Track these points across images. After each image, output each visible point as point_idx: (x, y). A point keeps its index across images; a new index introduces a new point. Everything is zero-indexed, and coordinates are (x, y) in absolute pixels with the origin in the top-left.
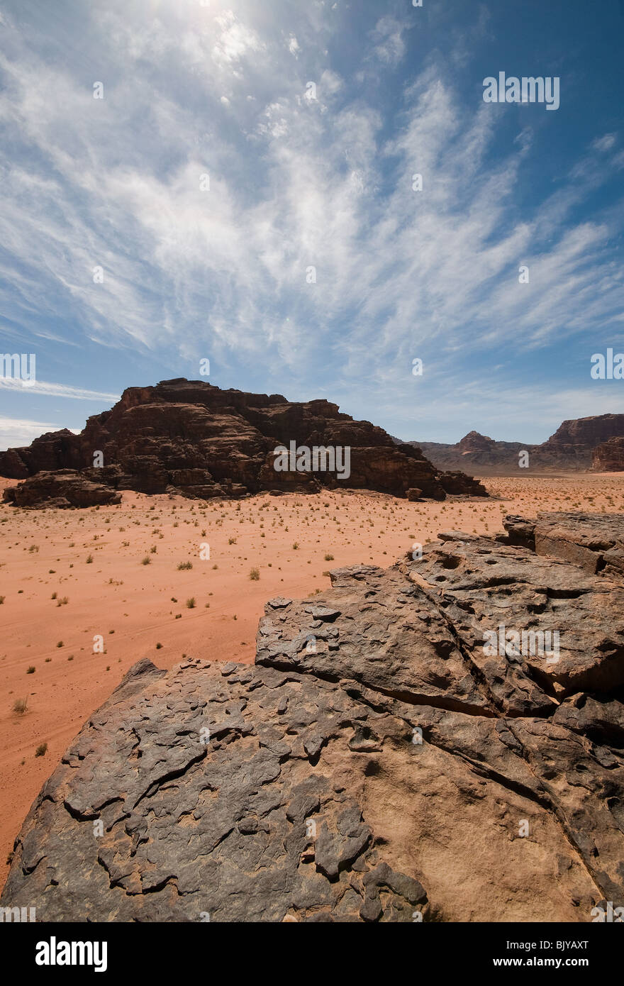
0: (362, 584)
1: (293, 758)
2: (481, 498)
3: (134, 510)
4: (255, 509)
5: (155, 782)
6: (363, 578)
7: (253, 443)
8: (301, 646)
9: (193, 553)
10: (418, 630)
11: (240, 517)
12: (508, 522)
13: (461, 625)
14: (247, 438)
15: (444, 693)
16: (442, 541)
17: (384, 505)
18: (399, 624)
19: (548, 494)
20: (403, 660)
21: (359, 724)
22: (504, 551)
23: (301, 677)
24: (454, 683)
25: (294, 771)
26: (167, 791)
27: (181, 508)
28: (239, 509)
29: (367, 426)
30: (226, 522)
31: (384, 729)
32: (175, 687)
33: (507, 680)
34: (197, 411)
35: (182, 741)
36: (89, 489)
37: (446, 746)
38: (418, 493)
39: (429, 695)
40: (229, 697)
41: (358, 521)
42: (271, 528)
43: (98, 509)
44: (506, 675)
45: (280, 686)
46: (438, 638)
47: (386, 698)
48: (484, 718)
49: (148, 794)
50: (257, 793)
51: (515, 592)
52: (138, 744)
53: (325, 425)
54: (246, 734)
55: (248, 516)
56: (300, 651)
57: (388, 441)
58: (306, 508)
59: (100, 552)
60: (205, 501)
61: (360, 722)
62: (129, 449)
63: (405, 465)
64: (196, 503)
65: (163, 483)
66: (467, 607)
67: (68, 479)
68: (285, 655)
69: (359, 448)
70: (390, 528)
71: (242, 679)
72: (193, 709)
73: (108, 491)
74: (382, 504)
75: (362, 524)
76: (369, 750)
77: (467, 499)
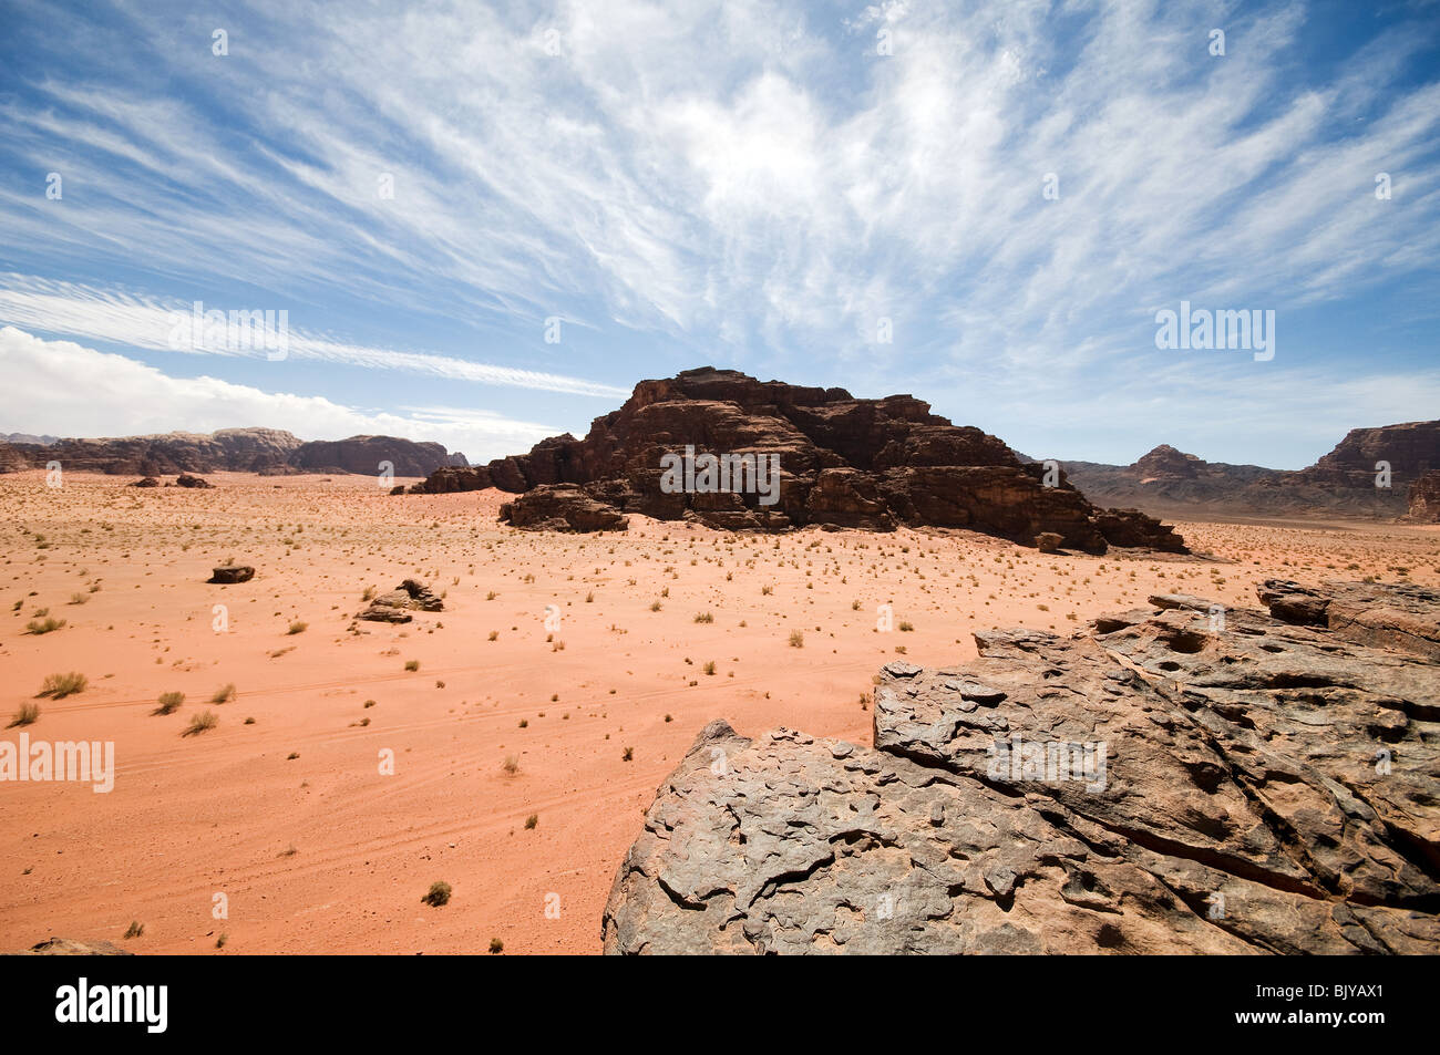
0: (1033, 657)
1: (969, 892)
2: (1174, 555)
3: (643, 539)
4: (801, 549)
5: (771, 881)
6: (1033, 649)
7: (801, 456)
8: (949, 735)
9: (715, 602)
10: (1154, 739)
11: (779, 558)
12: (1270, 591)
13: (1232, 742)
14: (793, 449)
15: (1221, 847)
16: (1156, 608)
17: (997, 556)
18: (1114, 725)
19: (1312, 556)
20: (1131, 782)
21: (1073, 866)
22: (1292, 633)
23: (957, 779)
24: (1238, 833)
25: (974, 911)
26: (788, 895)
27: (702, 540)
28: (777, 548)
29: (974, 434)
30: (759, 564)
31: (1119, 880)
32: (769, 762)
33: (1345, 842)
34: (726, 412)
35: (798, 834)
36: (592, 509)
37: (1239, 928)
38: (1057, 542)
39: (1189, 844)
40: (851, 787)
41: (954, 577)
42: (822, 577)
43: (601, 535)
44: (1342, 836)
45: (926, 785)
46: (1194, 758)
47: (1112, 836)
48: (1306, 899)
49: (765, 893)
50: (923, 929)
51: (1333, 701)
52: (738, 826)
53: (907, 433)
54: (888, 843)
55: (790, 558)
56: (948, 742)
57: (1008, 457)
58: (873, 552)
59: (601, 590)
60: (732, 534)
61: (1076, 863)
62: (640, 460)
63: (1035, 496)
64: (721, 534)
65: (680, 506)
66: (1238, 716)
67: (569, 495)
68: (925, 744)
69: (960, 468)
70: (1006, 591)
71: (866, 767)
72: (803, 794)
73: (613, 513)
74: (994, 554)
75: (959, 582)
76: (1100, 907)
77: (1148, 556)
